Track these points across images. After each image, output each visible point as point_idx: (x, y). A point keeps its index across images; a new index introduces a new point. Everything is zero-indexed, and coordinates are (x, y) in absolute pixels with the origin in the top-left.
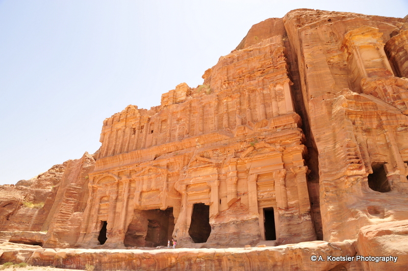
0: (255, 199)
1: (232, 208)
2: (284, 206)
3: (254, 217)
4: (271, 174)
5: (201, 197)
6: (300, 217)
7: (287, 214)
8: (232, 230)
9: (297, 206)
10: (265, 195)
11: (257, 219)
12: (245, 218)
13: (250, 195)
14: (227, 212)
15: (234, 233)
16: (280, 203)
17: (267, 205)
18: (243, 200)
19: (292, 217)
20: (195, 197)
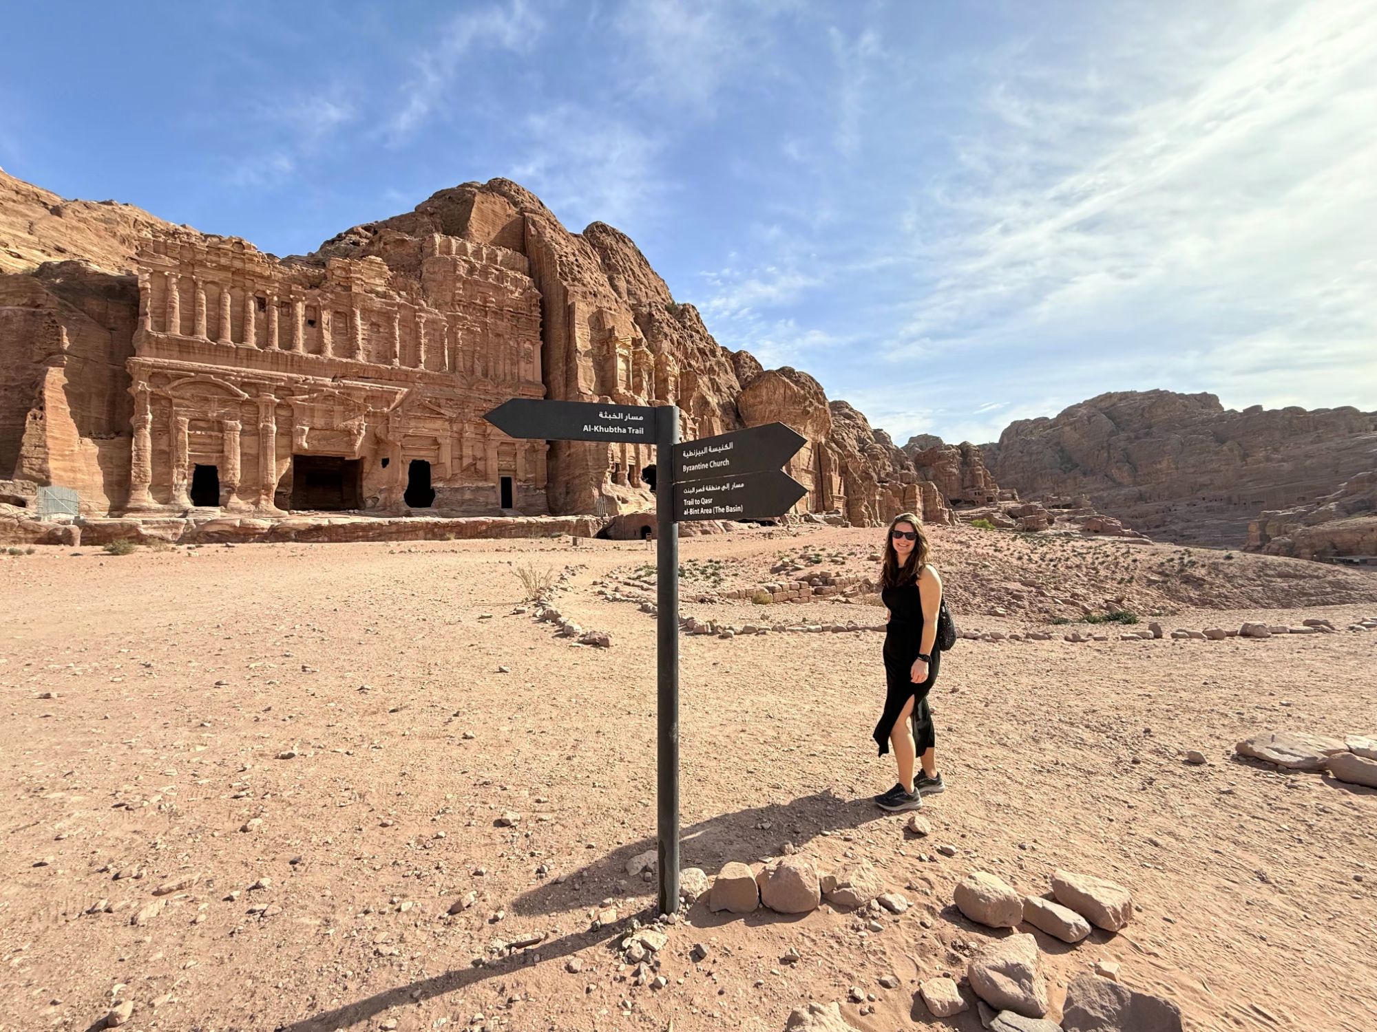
0: (495, 466)
1: (465, 473)
2: (523, 479)
3: (492, 485)
4: (514, 444)
5: (422, 453)
6: (535, 489)
7: (524, 485)
8: (468, 496)
9: (535, 480)
10: (504, 464)
11: (493, 487)
12: (480, 484)
13: (490, 462)
14: (459, 476)
15: (470, 500)
16: (521, 475)
17: (506, 475)
18: (480, 465)
19: (528, 489)
20: (415, 453)
